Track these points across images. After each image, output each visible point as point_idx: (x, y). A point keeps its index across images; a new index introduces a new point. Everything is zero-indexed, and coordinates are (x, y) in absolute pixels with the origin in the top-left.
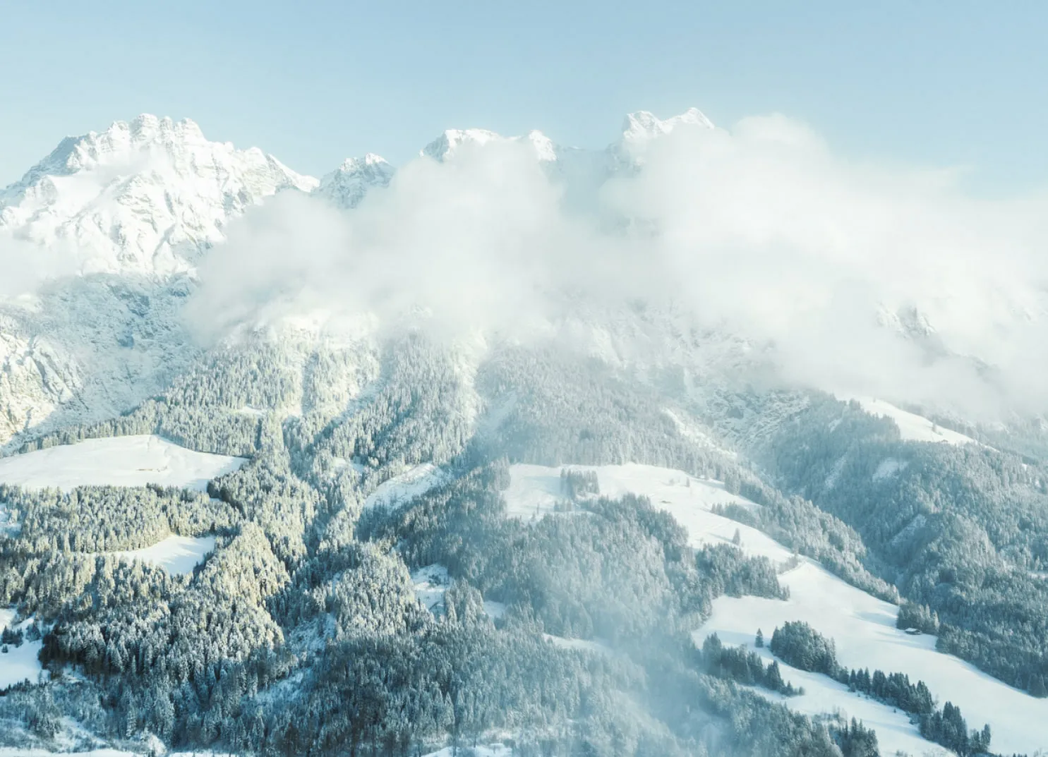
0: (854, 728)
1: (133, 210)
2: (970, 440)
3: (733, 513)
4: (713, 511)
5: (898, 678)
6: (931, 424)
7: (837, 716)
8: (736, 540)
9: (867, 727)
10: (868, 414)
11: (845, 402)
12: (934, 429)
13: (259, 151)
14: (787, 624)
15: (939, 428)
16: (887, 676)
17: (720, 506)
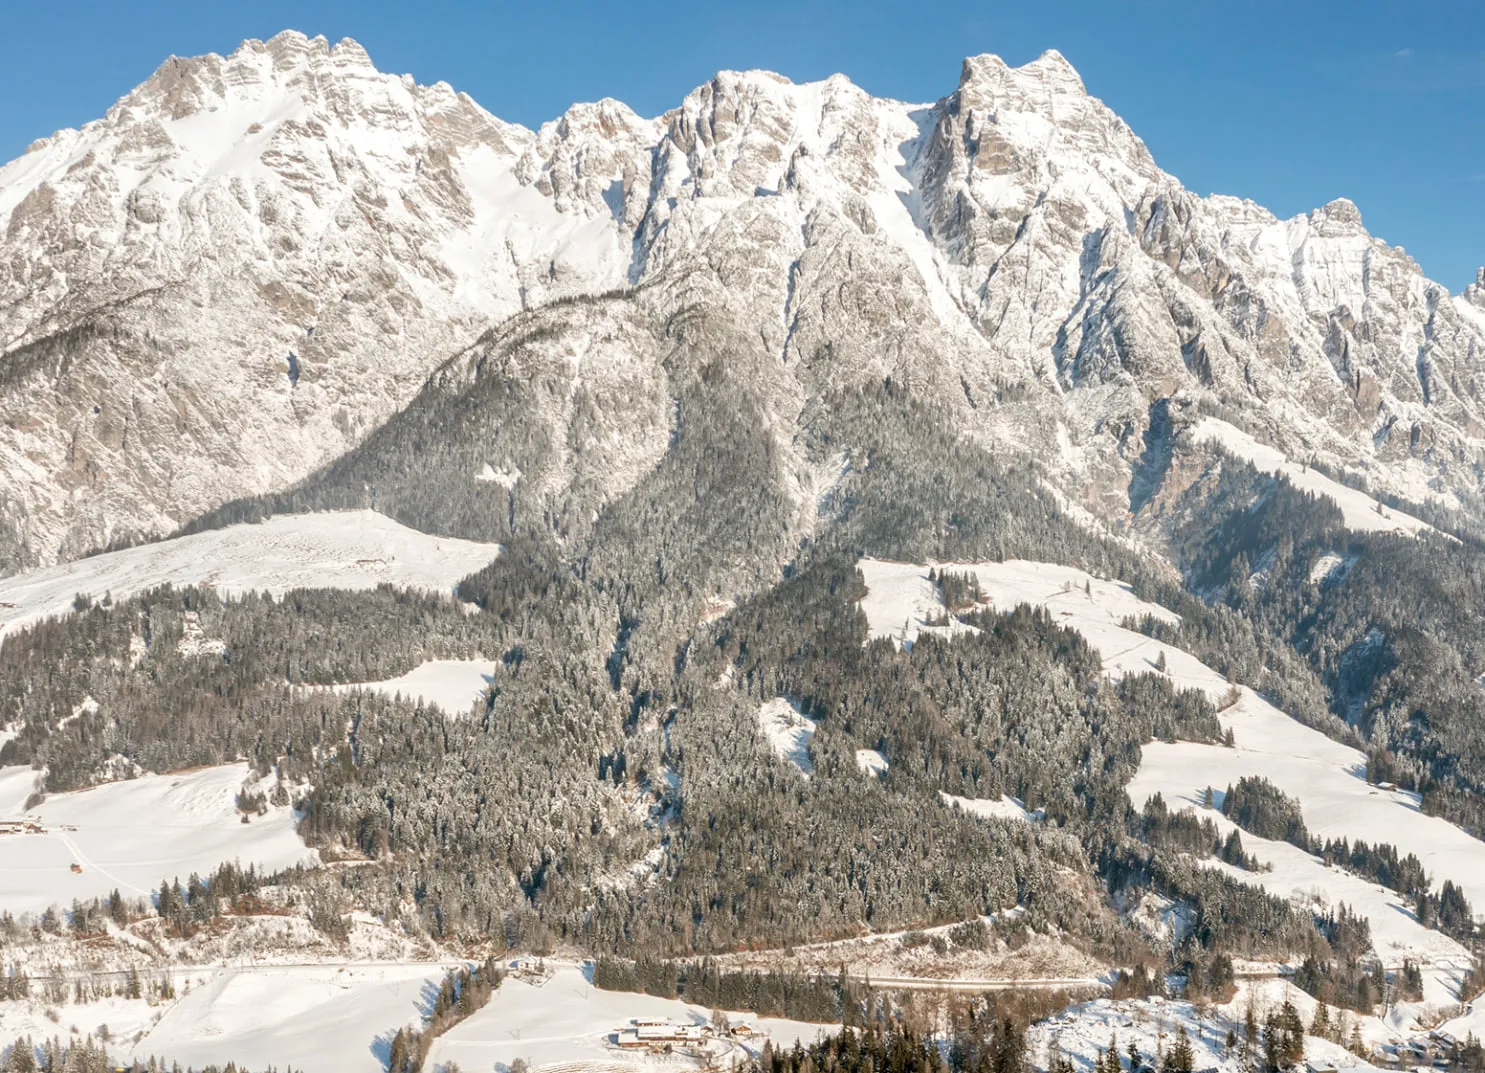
0: (1342, 914)
1: (283, 174)
2: (1426, 527)
3: (1149, 628)
4: (1124, 626)
5: (1385, 851)
6: (1376, 503)
7: (1318, 900)
8: (1160, 666)
9: (1359, 914)
10: (1302, 492)
11: (1268, 474)
12: (1379, 511)
13: (446, 86)
14: (1243, 780)
15: (1385, 509)
16: (1371, 847)
17: (1133, 619)
